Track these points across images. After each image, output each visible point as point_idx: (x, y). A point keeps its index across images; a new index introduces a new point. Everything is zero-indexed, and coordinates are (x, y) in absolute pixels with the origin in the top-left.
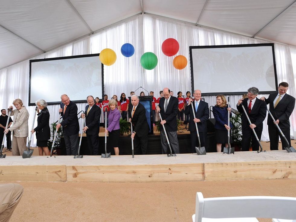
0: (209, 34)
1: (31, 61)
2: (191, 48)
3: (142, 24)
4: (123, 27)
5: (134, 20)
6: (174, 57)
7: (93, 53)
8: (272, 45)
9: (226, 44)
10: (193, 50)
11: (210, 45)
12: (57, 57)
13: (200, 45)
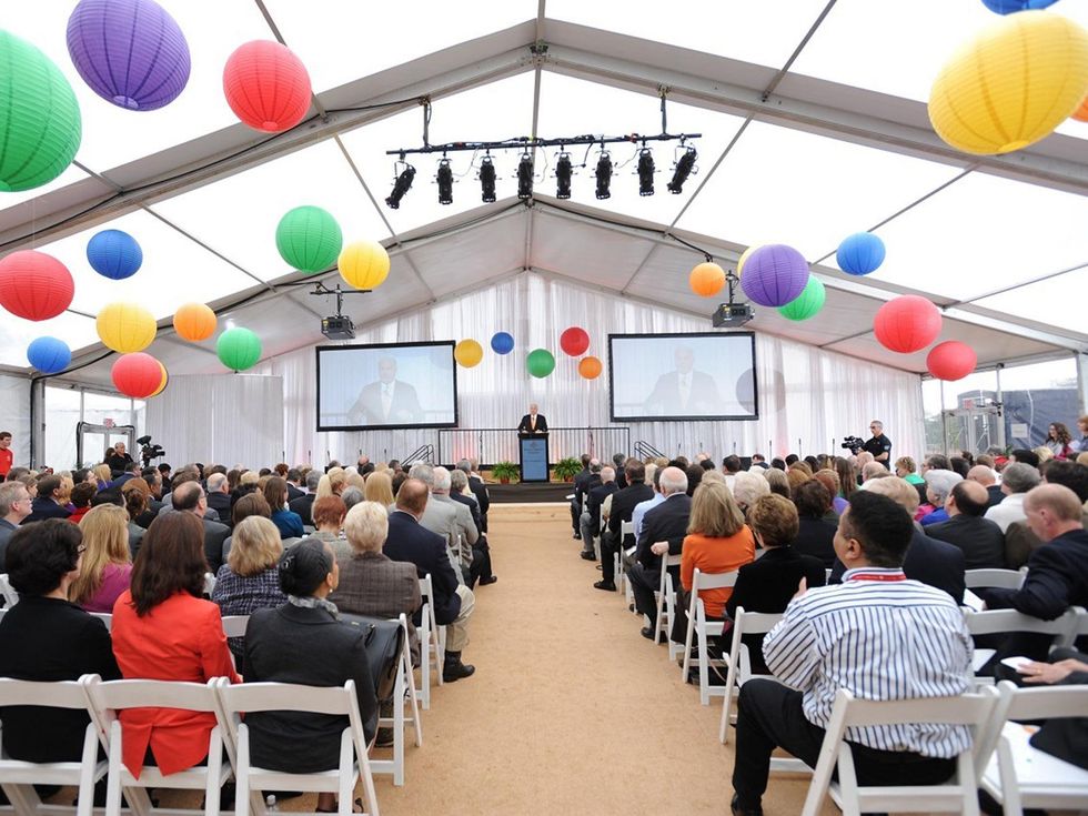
0: (644, 311)
1: (319, 349)
2: (611, 337)
3: (527, 290)
4: (492, 293)
5: (510, 280)
6: (581, 357)
7: (436, 340)
8: (752, 334)
9: (672, 332)
10: (614, 340)
11: (645, 332)
12: (368, 343)
13: (627, 332)
